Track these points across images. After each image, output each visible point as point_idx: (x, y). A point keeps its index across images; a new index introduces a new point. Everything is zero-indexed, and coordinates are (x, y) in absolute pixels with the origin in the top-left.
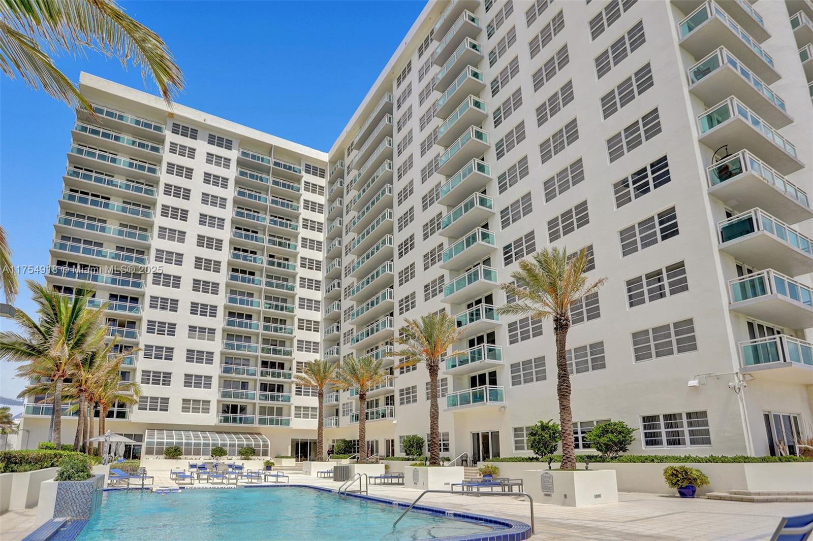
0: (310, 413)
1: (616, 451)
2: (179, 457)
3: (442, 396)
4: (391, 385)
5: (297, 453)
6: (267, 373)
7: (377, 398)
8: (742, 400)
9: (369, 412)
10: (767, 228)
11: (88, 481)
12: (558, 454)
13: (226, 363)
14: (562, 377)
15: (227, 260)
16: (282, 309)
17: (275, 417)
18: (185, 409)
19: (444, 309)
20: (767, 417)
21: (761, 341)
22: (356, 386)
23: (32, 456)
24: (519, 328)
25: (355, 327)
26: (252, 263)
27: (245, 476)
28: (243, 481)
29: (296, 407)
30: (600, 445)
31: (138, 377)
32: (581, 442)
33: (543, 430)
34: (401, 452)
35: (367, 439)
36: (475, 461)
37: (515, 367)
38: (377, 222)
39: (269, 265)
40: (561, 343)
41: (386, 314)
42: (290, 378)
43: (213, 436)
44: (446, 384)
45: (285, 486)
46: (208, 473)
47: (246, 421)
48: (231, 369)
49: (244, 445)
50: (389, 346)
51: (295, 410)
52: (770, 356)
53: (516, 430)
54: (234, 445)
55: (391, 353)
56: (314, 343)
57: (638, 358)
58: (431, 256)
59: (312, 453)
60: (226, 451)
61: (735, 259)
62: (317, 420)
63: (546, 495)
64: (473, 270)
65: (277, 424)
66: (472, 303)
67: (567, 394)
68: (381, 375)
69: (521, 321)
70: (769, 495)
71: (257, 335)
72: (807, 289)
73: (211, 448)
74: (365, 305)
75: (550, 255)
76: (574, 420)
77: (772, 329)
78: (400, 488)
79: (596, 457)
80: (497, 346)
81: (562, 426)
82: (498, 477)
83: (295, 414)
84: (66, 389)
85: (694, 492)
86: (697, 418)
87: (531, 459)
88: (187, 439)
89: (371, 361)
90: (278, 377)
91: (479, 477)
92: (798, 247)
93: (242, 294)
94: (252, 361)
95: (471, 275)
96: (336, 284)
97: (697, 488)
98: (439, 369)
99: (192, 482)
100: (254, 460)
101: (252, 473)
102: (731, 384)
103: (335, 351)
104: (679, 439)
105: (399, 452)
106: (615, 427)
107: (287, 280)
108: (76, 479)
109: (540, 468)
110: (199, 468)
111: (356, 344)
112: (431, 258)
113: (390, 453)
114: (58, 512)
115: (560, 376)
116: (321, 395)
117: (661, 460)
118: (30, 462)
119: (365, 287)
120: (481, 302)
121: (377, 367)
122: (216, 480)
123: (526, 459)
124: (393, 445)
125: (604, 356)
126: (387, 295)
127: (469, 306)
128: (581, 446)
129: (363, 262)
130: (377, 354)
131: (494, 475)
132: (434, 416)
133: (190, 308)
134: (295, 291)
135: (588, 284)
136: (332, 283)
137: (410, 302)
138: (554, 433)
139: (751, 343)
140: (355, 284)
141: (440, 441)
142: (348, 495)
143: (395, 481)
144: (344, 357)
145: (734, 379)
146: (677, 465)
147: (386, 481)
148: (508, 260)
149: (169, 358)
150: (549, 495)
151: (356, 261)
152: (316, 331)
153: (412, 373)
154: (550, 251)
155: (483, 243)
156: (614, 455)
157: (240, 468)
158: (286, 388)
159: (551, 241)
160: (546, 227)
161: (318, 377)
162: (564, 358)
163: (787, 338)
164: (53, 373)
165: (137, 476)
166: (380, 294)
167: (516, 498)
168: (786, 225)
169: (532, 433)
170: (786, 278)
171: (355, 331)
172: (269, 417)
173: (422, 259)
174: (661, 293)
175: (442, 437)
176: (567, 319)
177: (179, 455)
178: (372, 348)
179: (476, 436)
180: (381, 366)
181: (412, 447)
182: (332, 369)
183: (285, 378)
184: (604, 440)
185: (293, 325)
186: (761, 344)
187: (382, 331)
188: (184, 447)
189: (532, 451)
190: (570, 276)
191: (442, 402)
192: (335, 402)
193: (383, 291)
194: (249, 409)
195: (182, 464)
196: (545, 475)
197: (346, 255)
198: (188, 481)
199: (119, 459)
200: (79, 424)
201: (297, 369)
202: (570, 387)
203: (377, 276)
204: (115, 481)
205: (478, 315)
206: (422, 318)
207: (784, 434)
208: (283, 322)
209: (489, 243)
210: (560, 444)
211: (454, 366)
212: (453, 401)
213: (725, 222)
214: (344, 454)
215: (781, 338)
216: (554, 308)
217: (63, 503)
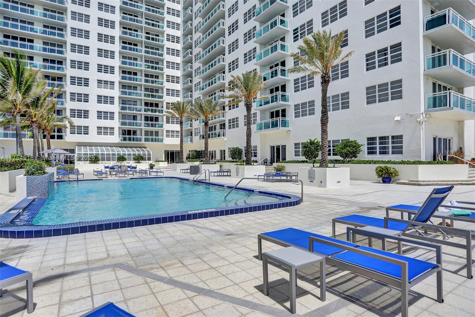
0: (175, 134)
1: (351, 157)
2: (98, 162)
3: (254, 124)
4: (223, 117)
5: (168, 159)
6: (148, 110)
7: (215, 125)
8: (423, 129)
9: (211, 133)
10: (454, 22)
11: (44, 176)
12: (319, 159)
13: (122, 104)
14: (324, 112)
15: (119, 36)
16: (156, 69)
17: (154, 137)
18: (99, 133)
19: (256, 69)
20: (435, 139)
21: (439, 94)
22: (202, 117)
23: (7, 162)
24: (300, 82)
25: (201, 80)
26: (135, 38)
27: (138, 172)
28: (137, 175)
29: (166, 131)
30: (343, 154)
31: (68, 114)
32: (332, 152)
33: (311, 144)
34: (229, 157)
35: (209, 150)
36: (272, 162)
37: (297, 107)
38: (215, 11)
39: (146, 39)
40: (324, 91)
41: (221, 72)
42: (162, 113)
43: (117, 149)
44: (256, 117)
45: (162, 177)
46: (116, 171)
47: (137, 140)
48: (126, 107)
49: (136, 154)
50: (222, 92)
51: (166, 133)
52: (442, 103)
53: (296, 144)
54: (130, 155)
55: (223, 97)
56: (176, 90)
57: (368, 103)
58: (249, 35)
59: (177, 158)
60: (126, 158)
61: (432, 42)
62: (180, 138)
63: (311, 181)
64: (274, 44)
65: (156, 141)
66: (273, 66)
67: (326, 123)
68: (218, 111)
69: (302, 78)
70: (429, 182)
71: (141, 85)
72: (470, 63)
73: (116, 156)
74: (207, 66)
75: (321, 35)
76: (329, 139)
77: (446, 87)
78: (228, 178)
79: (340, 160)
80: (287, 94)
81: (322, 142)
82: (284, 172)
83: (166, 135)
84: (23, 121)
85: (390, 180)
86: (398, 139)
87: (303, 162)
88: (102, 152)
89: (211, 101)
90: (155, 112)
91: (274, 172)
92: (470, 35)
93: (130, 58)
94: (139, 103)
95: (273, 47)
96: (189, 53)
97: (392, 178)
98: (252, 107)
99: (107, 176)
100: (143, 163)
101: (142, 170)
102: (418, 119)
103: (189, 96)
104: (386, 151)
105: (228, 158)
106: (352, 143)
107: (158, 49)
108: (37, 174)
109: (308, 167)
110: (110, 168)
111: (202, 91)
112: (248, 36)
113: (223, 158)
114: (29, 194)
115: (322, 112)
116: (181, 123)
117: (375, 162)
118: (8, 166)
119: (208, 54)
120: (278, 66)
121: (215, 106)
122: (121, 175)
123: (300, 161)
124: (224, 154)
125: (349, 101)
126: (221, 60)
127: (271, 68)
128: (332, 154)
129: (206, 38)
130: (215, 98)
131: (282, 171)
132: (249, 135)
133: (97, 68)
134: (164, 57)
135: (342, 55)
136: (187, 52)
137: (235, 65)
138: (317, 147)
139: (433, 95)
140: (201, 53)
141: (252, 151)
142: (198, 182)
143: (226, 174)
144: (195, 99)
145: (420, 116)
146: (383, 165)
147: (220, 174)
148: (296, 38)
149: (86, 101)
150: (312, 181)
151: (201, 37)
152: (178, 83)
153: (236, 109)
154: (321, 32)
155: (281, 27)
156: (350, 159)
157: (135, 168)
158: (160, 119)
159: (323, 26)
160: (320, 17)
161: (179, 112)
162: (326, 101)
163: (453, 93)
164: (13, 111)
165: (74, 173)
166: (217, 59)
167: (294, 183)
168: (466, 20)
169: (305, 146)
170: (459, 55)
171: (201, 83)
172: (151, 137)
173: (243, 36)
174: (385, 63)
175: (253, 149)
176: (329, 77)
177: (98, 161)
178: (212, 94)
179: (272, 148)
180: (217, 105)
181: (236, 154)
182: (187, 107)
183: (159, 113)
184: (345, 151)
185: (163, 79)
186: (438, 96)
187: (218, 83)
188: (100, 156)
189: (304, 157)
190: (332, 49)
191: (254, 127)
192: (190, 128)
193: (218, 58)
194: (138, 132)
195: (100, 166)
196: (310, 170)
197: (195, 33)
198: (104, 175)
199: (62, 164)
200: (34, 143)
201: (167, 107)
202: (328, 119)
203: (215, 47)
204: (61, 177)
205: (276, 74)
206: (243, 74)
207: (442, 149)
208: (157, 77)
209: (285, 26)
210: (320, 152)
211: (261, 105)
212: (260, 127)
213: (430, 17)
214: (196, 159)
215: (450, 92)
216: (322, 70)
217: (31, 189)
